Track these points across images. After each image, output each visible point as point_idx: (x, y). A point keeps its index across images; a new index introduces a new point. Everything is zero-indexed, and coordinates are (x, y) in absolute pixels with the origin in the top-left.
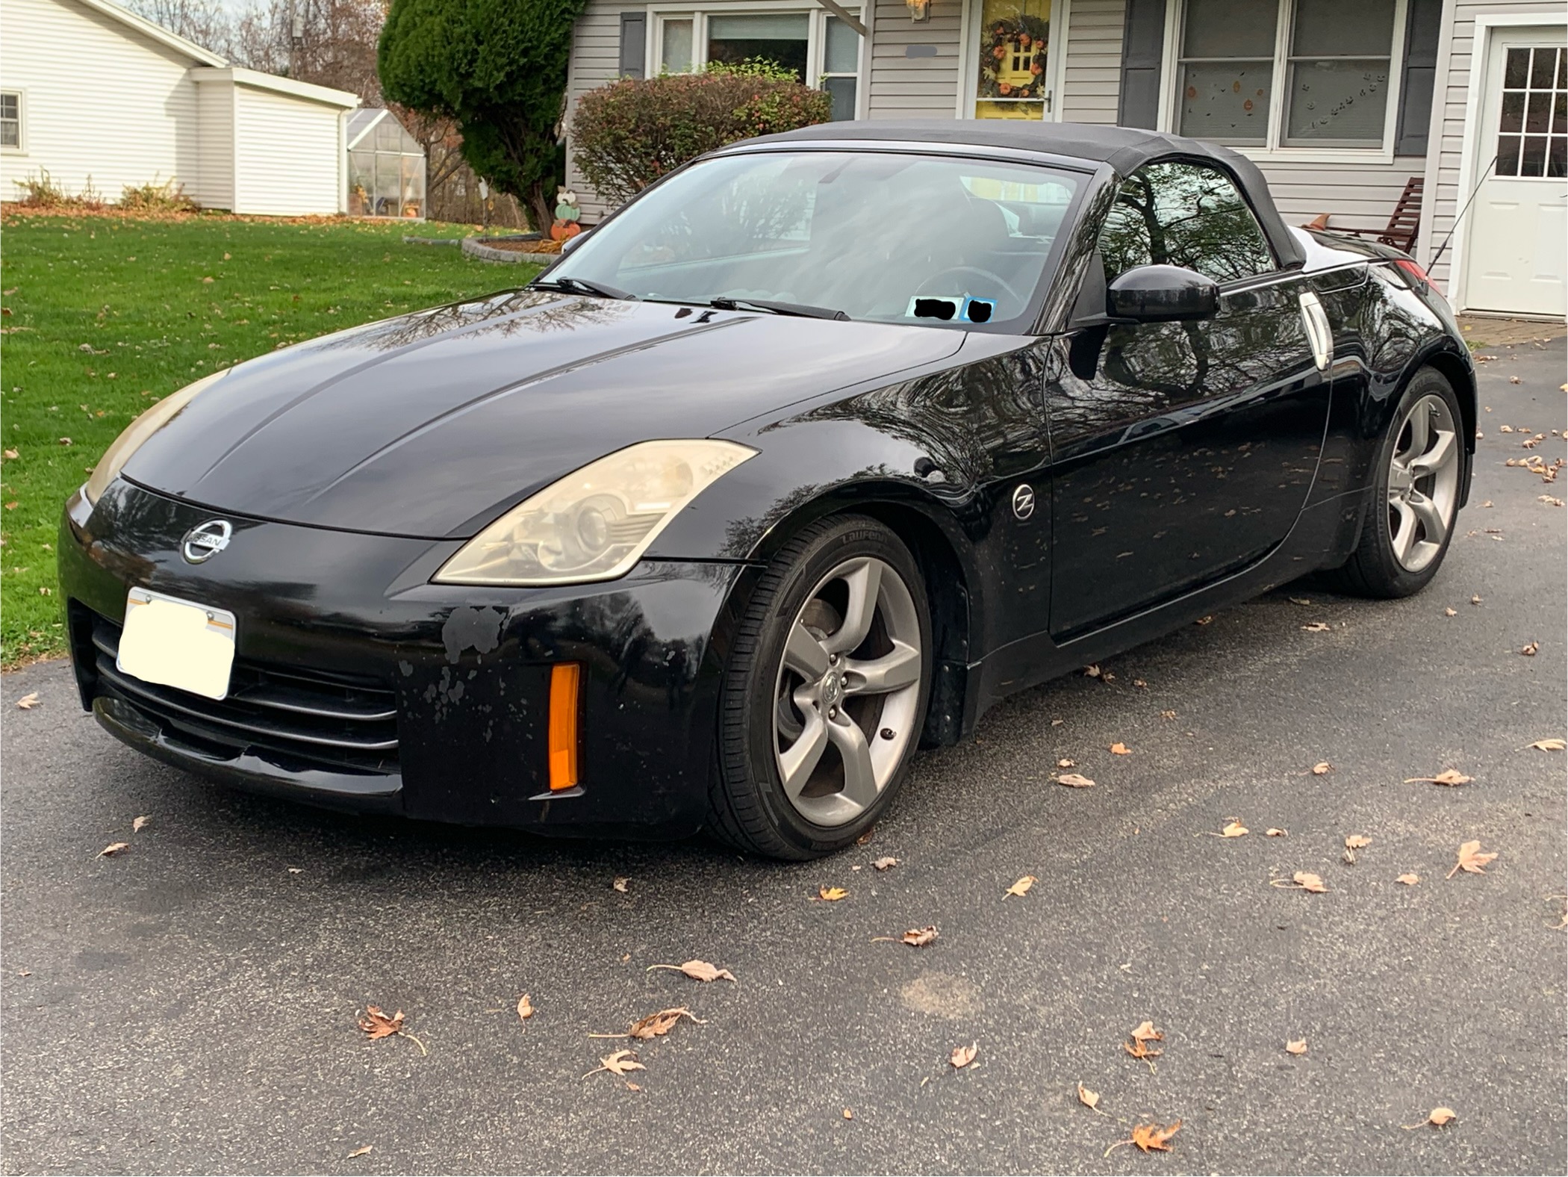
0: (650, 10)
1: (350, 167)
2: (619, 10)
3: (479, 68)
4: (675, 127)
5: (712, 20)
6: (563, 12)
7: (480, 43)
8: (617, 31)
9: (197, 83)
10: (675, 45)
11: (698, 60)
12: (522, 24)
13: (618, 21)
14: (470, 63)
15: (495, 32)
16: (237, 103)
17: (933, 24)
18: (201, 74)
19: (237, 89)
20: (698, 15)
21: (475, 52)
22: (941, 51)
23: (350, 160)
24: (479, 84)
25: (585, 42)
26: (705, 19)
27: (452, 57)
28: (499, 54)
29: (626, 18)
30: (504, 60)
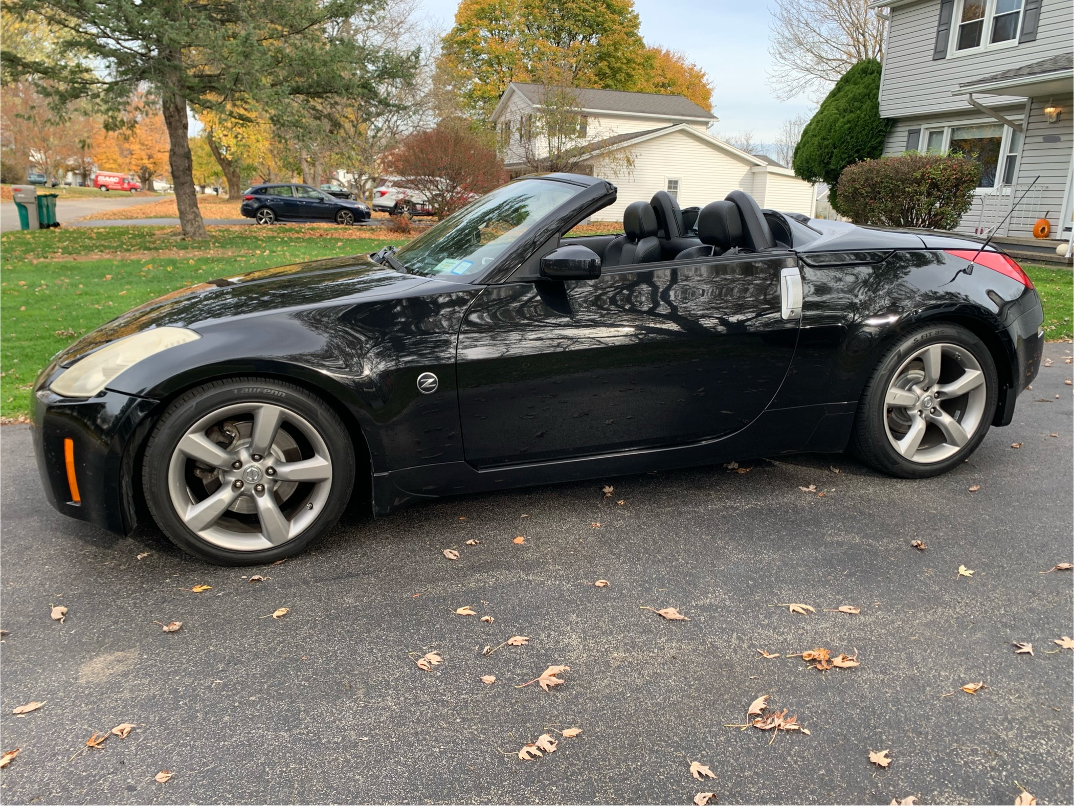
0: (923, 127)
1: (817, 208)
2: (908, 128)
3: (833, 161)
4: (882, 182)
5: (953, 130)
6: (879, 131)
7: (835, 148)
8: (906, 139)
9: (754, 173)
10: (933, 143)
11: (944, 148)
12: (857, 138)
13: (906, 133)
14: (830, 158)
15: (843, 143)
16: (768, 181)
17: (1060, 124)
18: (756, 169)
19: (769, 175)
20: (946, 129)
21: (832, 152)
22: (1063, 138)
23: (817, 204)
24: (833, 167)
25: (890, 145)
26: (950, 130)
27: (821, 155)
28: (844, 153)
29: (911, 132)
30: (846, 156)
